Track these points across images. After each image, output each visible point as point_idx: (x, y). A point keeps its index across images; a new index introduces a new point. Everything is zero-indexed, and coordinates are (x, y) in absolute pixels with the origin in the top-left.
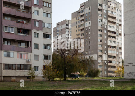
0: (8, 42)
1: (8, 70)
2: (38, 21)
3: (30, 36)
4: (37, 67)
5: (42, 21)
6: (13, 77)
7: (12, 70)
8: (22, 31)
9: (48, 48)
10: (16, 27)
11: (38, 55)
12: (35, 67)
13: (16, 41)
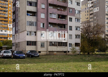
0: (51, 25)
1: (52, 47)
2: (72, 9)
3: (66, 20)
4: (71, 44)
5: (74, 9)
6: (55, 51)
7: (54, 47)
8: (61, 16)
9: (78, 30)
10: (57, 14)
11: (72, 35)
12: (69, 44)
13: (57, 24)
